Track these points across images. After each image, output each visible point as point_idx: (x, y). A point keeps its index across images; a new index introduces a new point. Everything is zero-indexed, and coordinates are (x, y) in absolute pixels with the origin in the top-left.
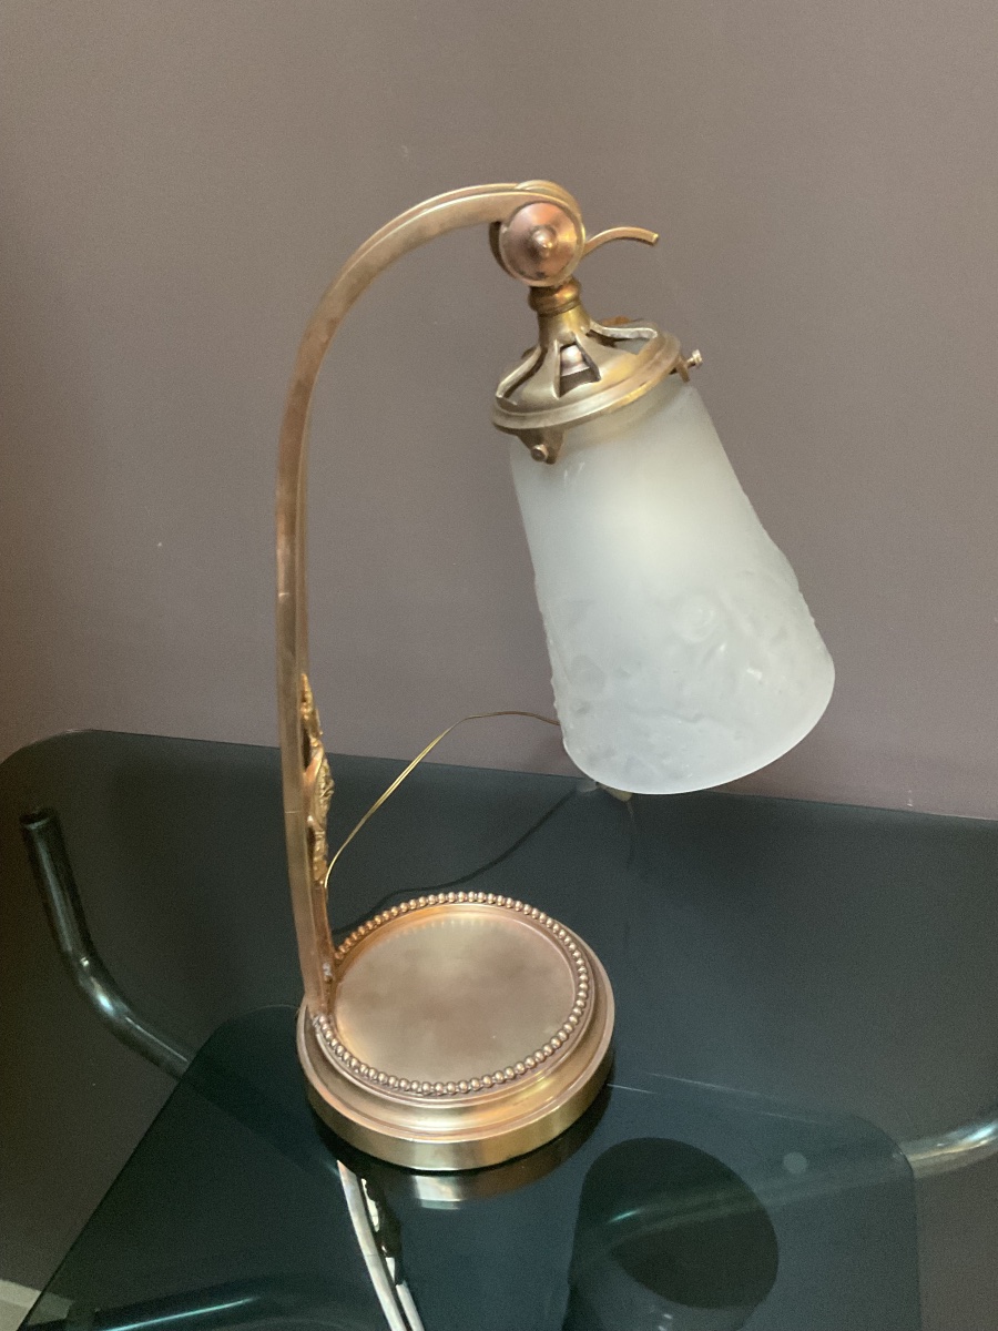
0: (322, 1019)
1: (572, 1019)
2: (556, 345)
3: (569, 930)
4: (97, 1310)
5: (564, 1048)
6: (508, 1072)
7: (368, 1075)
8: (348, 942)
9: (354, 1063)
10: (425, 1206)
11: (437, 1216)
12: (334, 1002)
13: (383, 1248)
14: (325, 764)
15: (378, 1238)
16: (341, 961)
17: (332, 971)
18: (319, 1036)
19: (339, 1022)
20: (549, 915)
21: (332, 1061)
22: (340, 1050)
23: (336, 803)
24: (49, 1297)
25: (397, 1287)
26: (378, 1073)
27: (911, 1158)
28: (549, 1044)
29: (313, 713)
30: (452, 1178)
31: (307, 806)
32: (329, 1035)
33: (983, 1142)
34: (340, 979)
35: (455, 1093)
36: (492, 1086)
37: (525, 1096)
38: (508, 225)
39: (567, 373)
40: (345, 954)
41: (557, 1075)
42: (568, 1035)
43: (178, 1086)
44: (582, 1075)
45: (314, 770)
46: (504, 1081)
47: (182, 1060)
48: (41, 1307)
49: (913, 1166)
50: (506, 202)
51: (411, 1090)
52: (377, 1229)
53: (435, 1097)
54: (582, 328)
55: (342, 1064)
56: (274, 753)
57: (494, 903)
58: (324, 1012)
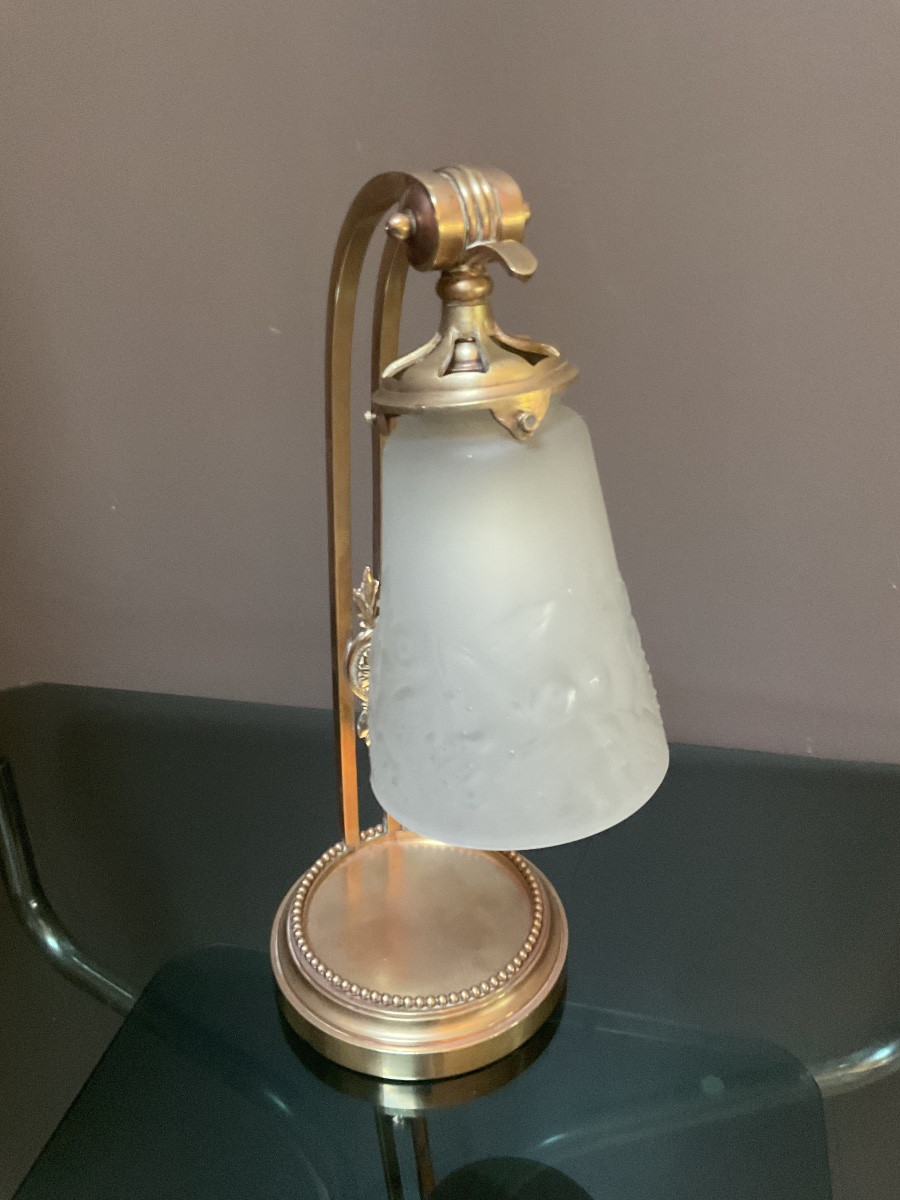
27: (818, 1079)
43: (125, 1023)
49: (820, 1085)
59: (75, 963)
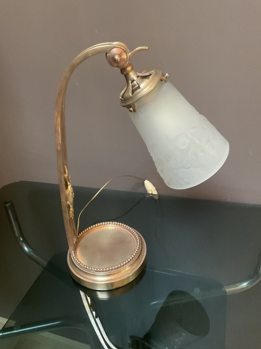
0: (73, 252)
1: (134, 254)
2: (130, 82)
3: (135, 230)
4: (22, 324)
5: (131, 261)
6: (116, 266)
7: (82, 266)
8: (82, 233)
9: (79, 263)
10: (100, 299)
11: (103, 302)
12: (77, 248)
13: (92, 309)
14: (72, 189)
15: (90, 306)
16: (79, 238)
17: (77, 240)
18: (72, 256)
19: (77, 252)
20: (130, 227)
21: (74, 262)
22: (76, 259)
23: (75, 199)
24: (10, 321)
25: (96, 319)
26: (84, 265)
27: (226, 290)
28: (127, 260)
29: (68, 176)
30: (106, 292)
31: (67, 200)
32: (74, 256)
33: (245, 286)
34: (79, 242)
35: (103, 271)
36: (112, 270)
37: (123, 271)
38: (109, 53)
39: (134, 88)
40: (81, 236)
41: (131, 266)
42: (133, 258)
43: (43, 270)
44: (137, 266)
45: (68, 190)
46: (115, 269)
47: (45, 263)
48: (8, 323)
49: (227, 292)
50: (108, 48)
51: (92, 270)
52: (90, 304)
53: (98, 272)
54: (135, 76)
55: (76, 263)
56: (58, 186)
57: (117, 224)
58: (73, 250)
59: (32, 254)
